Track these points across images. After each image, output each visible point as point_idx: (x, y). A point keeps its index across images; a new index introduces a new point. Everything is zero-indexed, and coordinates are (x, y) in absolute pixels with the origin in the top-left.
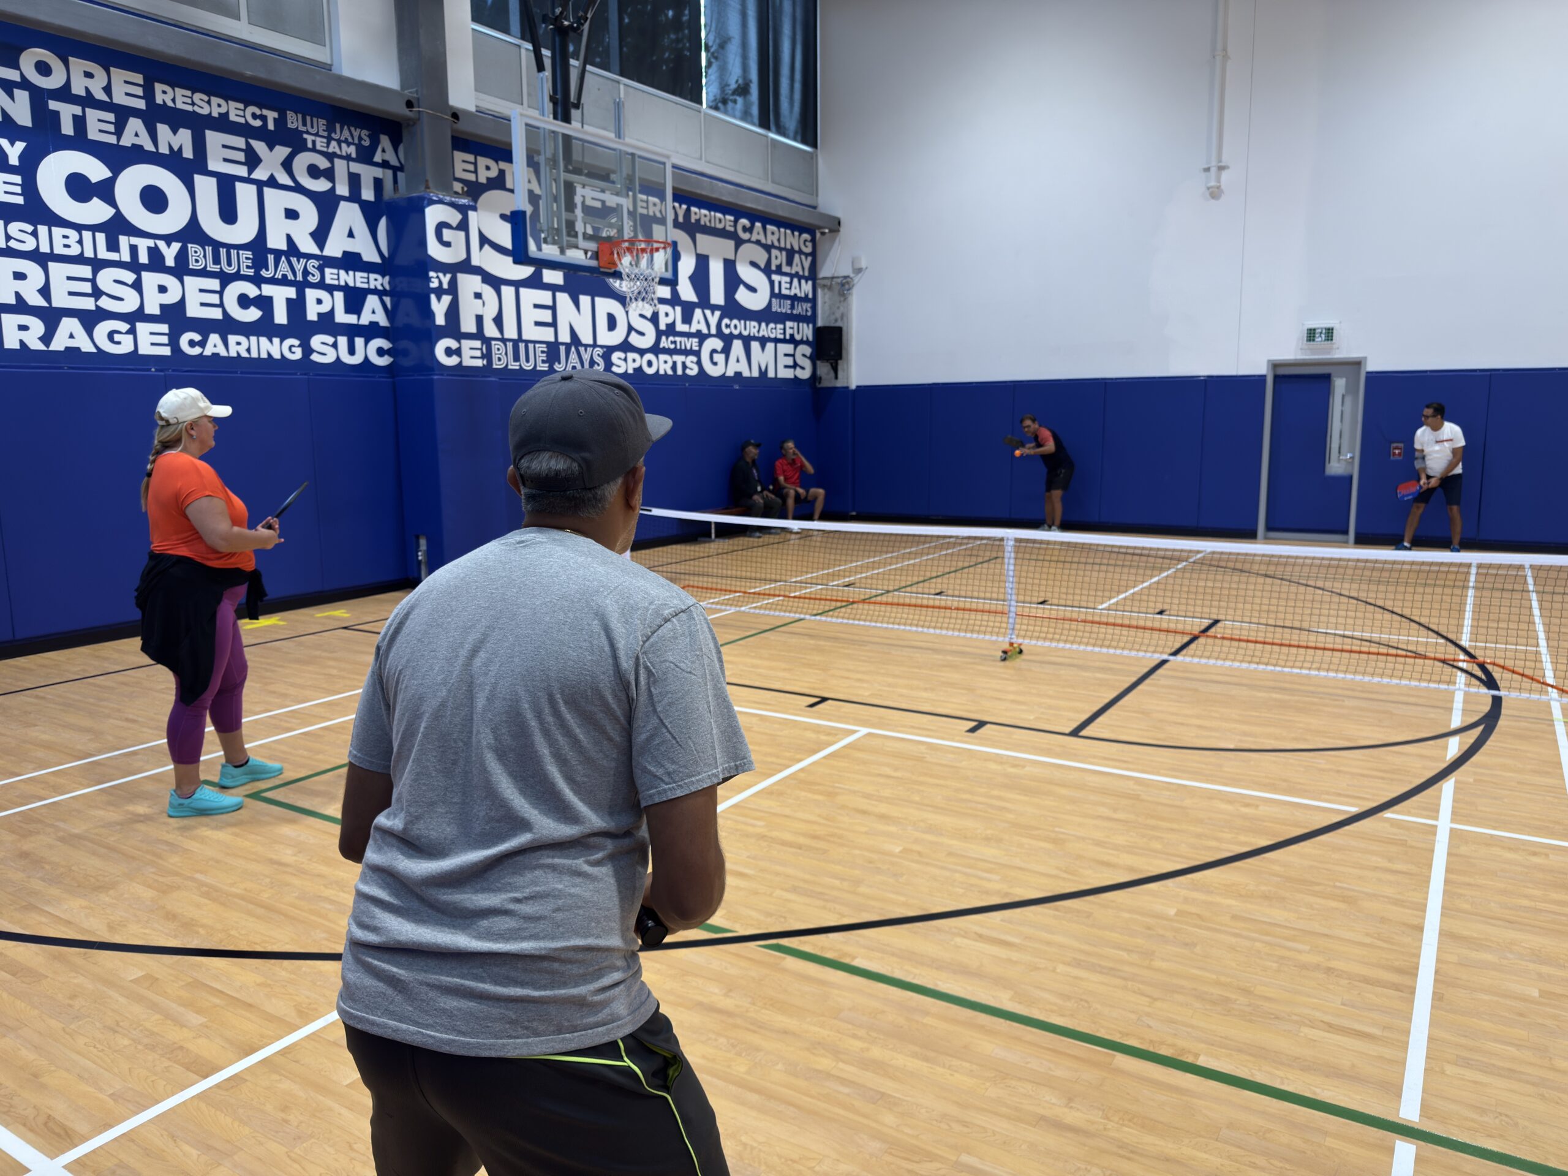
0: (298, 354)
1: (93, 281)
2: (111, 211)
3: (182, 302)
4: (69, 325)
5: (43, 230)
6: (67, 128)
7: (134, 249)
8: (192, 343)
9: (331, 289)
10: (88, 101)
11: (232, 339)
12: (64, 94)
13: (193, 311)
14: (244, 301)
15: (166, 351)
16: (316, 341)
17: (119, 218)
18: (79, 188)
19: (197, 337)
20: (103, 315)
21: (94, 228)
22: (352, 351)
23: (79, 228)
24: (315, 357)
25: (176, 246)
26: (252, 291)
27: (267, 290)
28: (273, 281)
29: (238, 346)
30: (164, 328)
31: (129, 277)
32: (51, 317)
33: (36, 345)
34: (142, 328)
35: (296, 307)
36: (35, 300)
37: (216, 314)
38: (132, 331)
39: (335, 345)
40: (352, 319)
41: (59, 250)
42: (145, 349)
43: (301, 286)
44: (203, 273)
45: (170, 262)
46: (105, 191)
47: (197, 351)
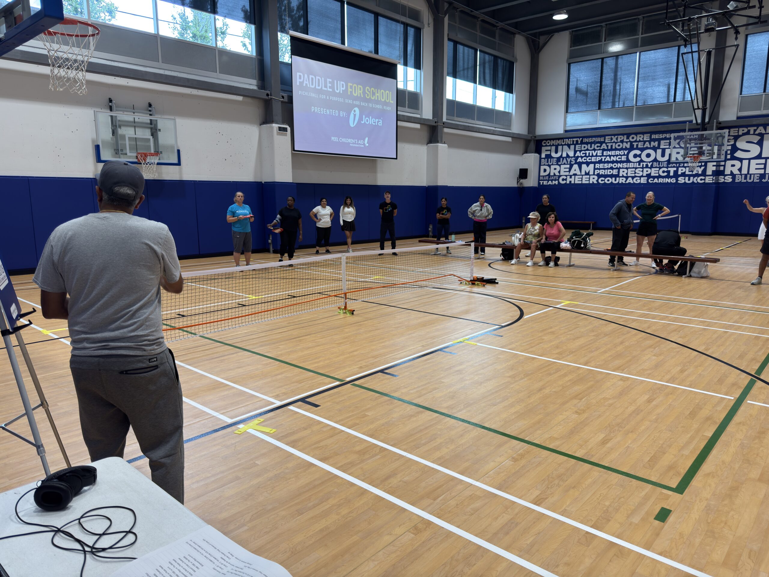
0: (675, 181)
1: (635, 171)
2: (640, 159)
3: (650, 173)
4: (630, 179)
5: (628, 164)
6: (635, 147)
7: (643, 165)
8: (651, 180)
9: (685, 167)
10: (640, 141)
11: (660, 179)
12: (636, 141)
13: (652, 175)
14: (664, 172)
15: (646, 182)
16: (680, 179)
17: (641, 159)
18: (635, 156)
19: (652, 179)
20: (636, 176)
21: (636, 162)
22: (689, 180)
23: (634, 163)
24: (679, 182)
25: (651, 163)
26: (665, 169)
27: (669, 169)
28: (671, 167)
29: (661, 180)
30: (646, 178)
31: (641, 170)
32: (627, 178)
33: (624, 182)
34: (642, 178)
35: (676, 172)
36: (625, 175)
37: (657, 175)
38: (640, 179)
39: (685, 179)
40: (691, 173)
41: (630, 167)
42: (642, 182)
43: (678, 168)
44: (656, 167)
45: (649, 166)
46: (640, 156)
47: (652, 182)
